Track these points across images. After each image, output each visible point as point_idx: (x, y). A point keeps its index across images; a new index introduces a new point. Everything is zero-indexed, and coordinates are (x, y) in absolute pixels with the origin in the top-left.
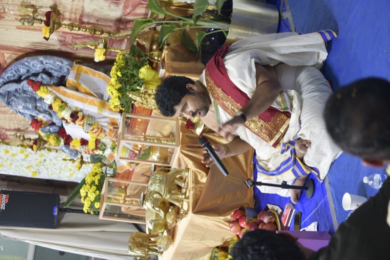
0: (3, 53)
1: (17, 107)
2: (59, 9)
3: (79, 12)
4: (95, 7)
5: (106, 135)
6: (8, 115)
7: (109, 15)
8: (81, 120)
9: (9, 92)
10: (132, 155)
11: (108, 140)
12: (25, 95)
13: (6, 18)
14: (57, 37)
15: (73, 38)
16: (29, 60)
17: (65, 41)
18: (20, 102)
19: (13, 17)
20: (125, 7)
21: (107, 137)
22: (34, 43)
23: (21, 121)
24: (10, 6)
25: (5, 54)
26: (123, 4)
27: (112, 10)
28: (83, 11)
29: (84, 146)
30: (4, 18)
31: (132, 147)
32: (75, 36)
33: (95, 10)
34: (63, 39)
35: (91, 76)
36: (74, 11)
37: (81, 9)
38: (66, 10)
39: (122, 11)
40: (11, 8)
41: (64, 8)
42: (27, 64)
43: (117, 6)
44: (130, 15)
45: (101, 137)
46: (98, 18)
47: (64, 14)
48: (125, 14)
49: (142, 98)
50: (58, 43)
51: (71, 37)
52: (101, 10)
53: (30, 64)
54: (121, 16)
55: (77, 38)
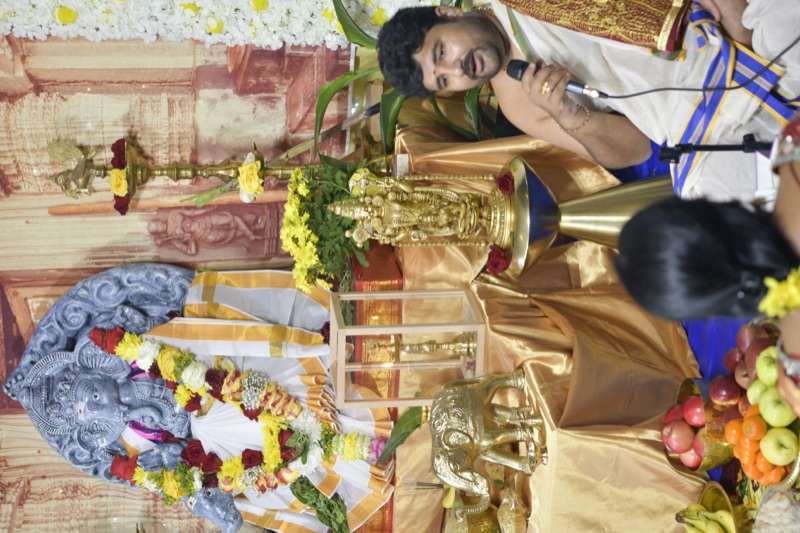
0: (26, 299)
1: (72, 407)
2: (142, 143)
3: (188, 143)
4: (222, 120)
5: (302, 409)
6: (53, 504)
7: (257, 136)
8: (233, 380)
9: (48, 379)
10: (378, 447)
11: (311, 419)
12: (89, 377)
13: (25, 188)
14: (146, 224)
15: (184, 220)
16: (88, 285)
17: (165, 232)
18: (80, 393)
19: (39, 182)
20: (291, 107)
21: (305, 413)
22: (94, 250)
23: (86, 519)
24: (31, 154)
25: (30, 301)
26: (284, 99)
27: (262, 121)
28: (196, 137)
29: (254, 469)
30: (18, 188)
31: (374, 423)
32: (188, 213)
33: (222, 127)
34: (160, 228)
35: (240, 289)
36: (176, 142)
37: (191, 132)
38: (157, 142)
39: (284, 118)
40: (32, 161)
41: (152, 140)
42: (83, 293)
43: (272, 107)
44: (305, 127)
45: (290, 413)
46: (235, 150)
47: (156, 154)
48: (294, 127)
49: (366, 207)
50: (149, 242)
51: (179, 218)
52: (237, 125)
53: (92, 290)
54: (286, 135)
55: (192, 218)
